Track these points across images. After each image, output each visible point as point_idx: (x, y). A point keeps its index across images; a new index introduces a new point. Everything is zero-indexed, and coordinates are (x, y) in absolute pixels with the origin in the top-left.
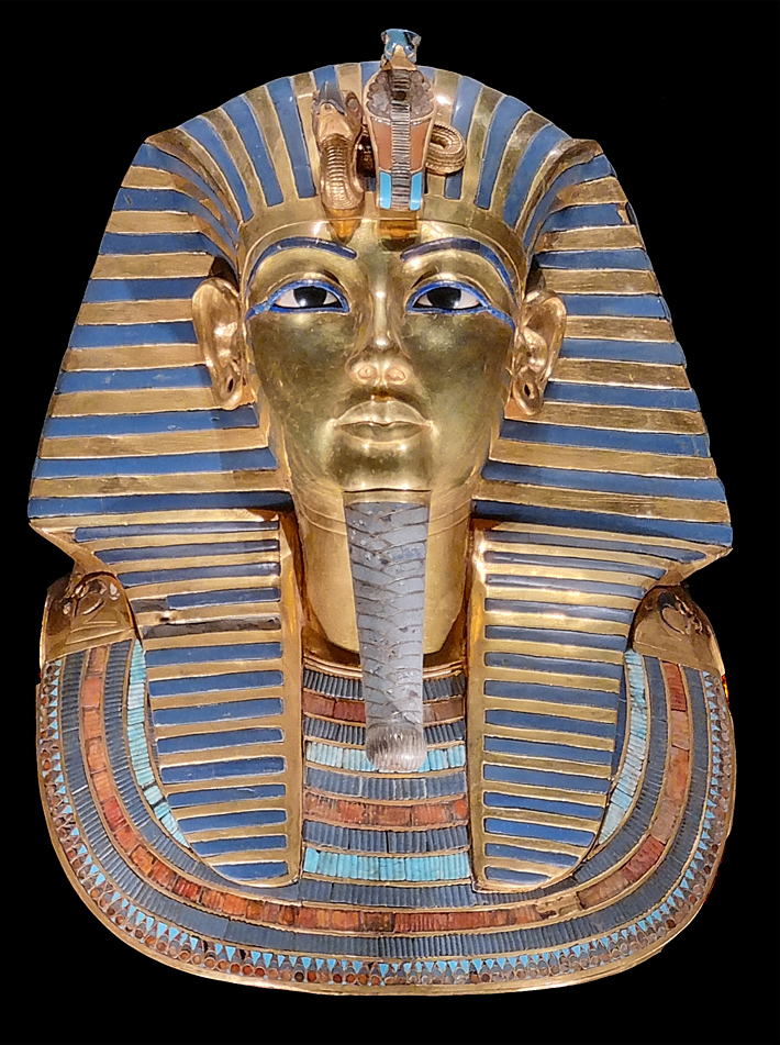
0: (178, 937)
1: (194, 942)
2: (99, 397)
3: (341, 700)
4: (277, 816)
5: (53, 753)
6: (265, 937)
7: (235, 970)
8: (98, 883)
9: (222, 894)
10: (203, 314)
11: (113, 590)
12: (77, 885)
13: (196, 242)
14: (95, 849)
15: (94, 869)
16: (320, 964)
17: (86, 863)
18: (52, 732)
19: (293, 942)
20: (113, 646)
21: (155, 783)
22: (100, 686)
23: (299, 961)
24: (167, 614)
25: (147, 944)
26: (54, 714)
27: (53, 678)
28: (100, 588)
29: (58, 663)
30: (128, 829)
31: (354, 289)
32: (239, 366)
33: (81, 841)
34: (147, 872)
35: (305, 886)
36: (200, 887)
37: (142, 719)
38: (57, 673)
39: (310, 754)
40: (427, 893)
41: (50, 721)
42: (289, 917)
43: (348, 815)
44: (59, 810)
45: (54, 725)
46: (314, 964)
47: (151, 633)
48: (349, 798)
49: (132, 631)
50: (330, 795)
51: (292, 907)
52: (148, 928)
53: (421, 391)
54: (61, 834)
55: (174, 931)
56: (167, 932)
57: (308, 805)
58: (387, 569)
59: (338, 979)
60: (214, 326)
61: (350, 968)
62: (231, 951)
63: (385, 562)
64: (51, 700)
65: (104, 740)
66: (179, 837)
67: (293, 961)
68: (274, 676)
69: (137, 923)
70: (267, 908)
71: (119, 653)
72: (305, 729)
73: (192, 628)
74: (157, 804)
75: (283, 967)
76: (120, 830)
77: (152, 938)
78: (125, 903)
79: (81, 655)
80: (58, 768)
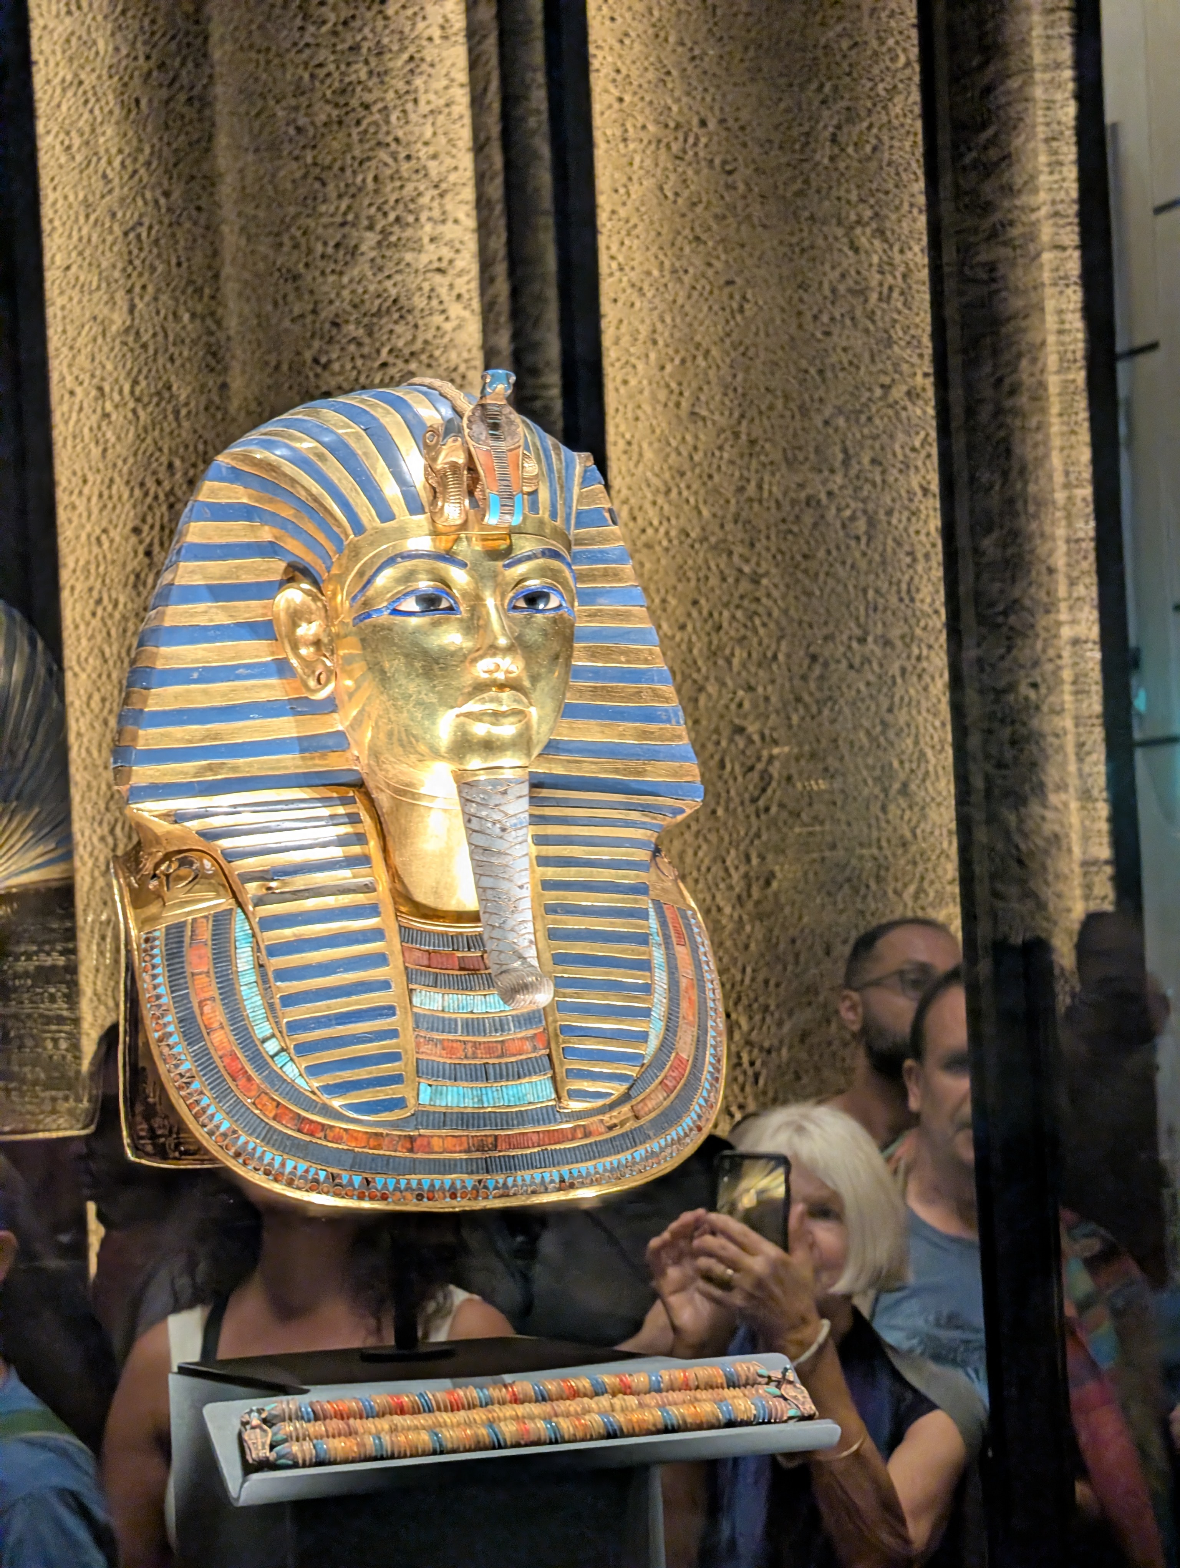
0: (307, 1171)
1: (322, 1175)
2: (188, 691)
3: (435, 952)
4: (394, 1057)
5: (163, 1016)
6: (388, 1165)
7: (361, 1197)
8: (223, 1129)
9: (346, 1130)
10: (283, 616)
11: (207, 864)
12: (200, 1134)
13: (270, 550)
14: (220, 1098)
15: (218, 1117)
16: (437, 1184)
17: (210, 1111)
18: (158, 997)
19: (413, 1167)
20: (216, 915)
21: (273, 1036)
22: (208, 952)
23: (419, 1183)
24: (273, 884)
25: (276, 1180)
26: (160, 980)
27: (152, 948)
28: (191, 864)
29: (157, 934)
30: (250, 1079)
31: (465, 594)
32: (332, 661)
33: (202, 1093)
34: (271, 1115)
35: (423, 1117)
36: (323, 1125)
37: (253, 979)
38: (157, 943)
39: (416, 1000)
40: (521, 1118)
41: (155, 987)
42: (408, 1145)
43: (451, 1052)
44: (177, 1066)
45: (161, 990)
46: (432, 1185)
47: (259, 902)
48: (451, 1037)
49: (232, 901)
50: (436, 1036)
51: (410, 1137)
52: (277, 1164)
53: (527, 683)
54: (180, 1088)
55: (302, 1166)
56: (295, 1168)
57: (418, 1045)
58: (506, 835)
59: (453, 1196)
60: (295, 625)
61: (464, 1187)
62: (357, 1180)
63: (504, 830)
64: (154, 967)
65: (218, 1001)
66: (300, 1082)
67: (414, 1184)
68: (377, 934)
69: (266, 1161)
70: (387, 1140)
71: (221, 921)
72: (409, 980)
73: (298, 895)
74: (276, 1054)
75: (406, 1189)
76: (242, 1081)
77: (282, 1174)
78: (251, 1146)
79: (181, 926)
80: (171, 1028)
